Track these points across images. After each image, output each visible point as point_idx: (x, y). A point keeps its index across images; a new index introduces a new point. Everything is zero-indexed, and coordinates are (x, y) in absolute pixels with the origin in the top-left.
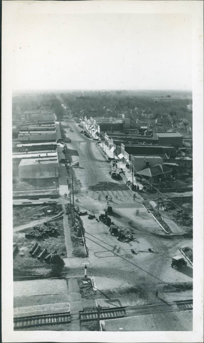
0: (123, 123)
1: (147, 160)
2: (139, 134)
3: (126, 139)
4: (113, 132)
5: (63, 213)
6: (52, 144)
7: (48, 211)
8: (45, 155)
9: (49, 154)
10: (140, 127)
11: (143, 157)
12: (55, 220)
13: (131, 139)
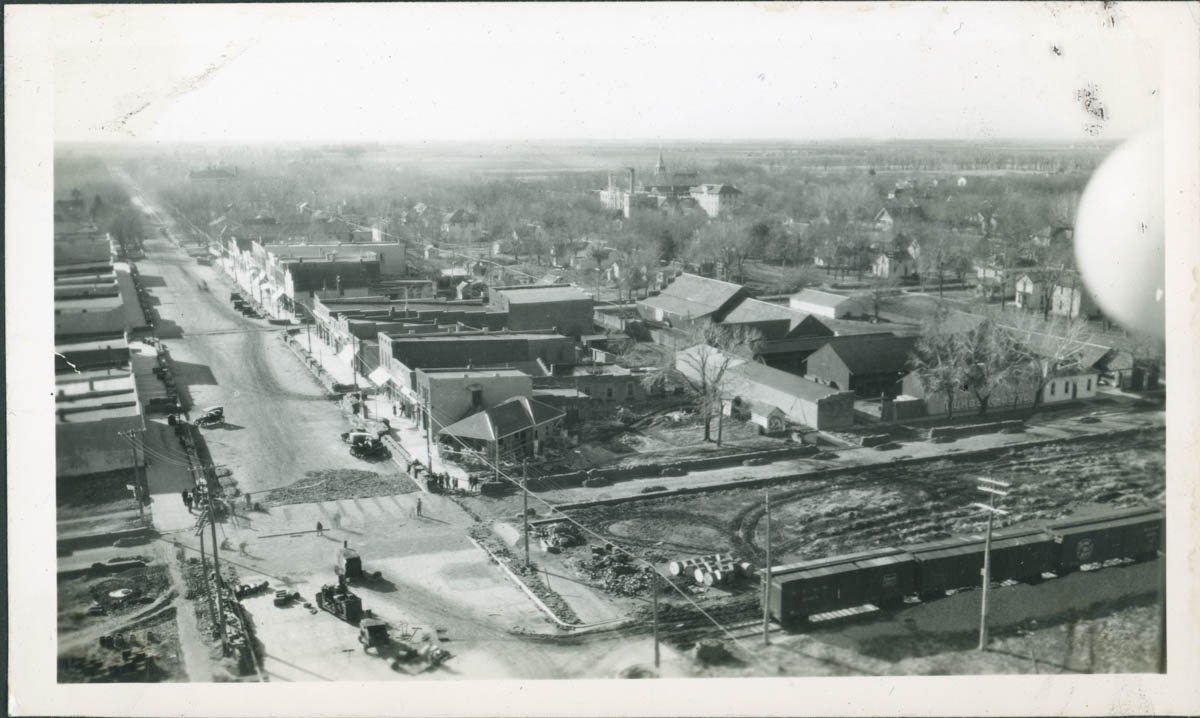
0: (379, 260)
1: (475, 385)
2: (439, 295)
3: (396, 315)
4: (342, 294)
5: (173, 596)
6: (109, 347)
7: (112, 594)
8: (84, 388)
9: (100, 386)
10: (441, 273)
11: (461, 375)
12: (144, 624)
13: (413, 314)
